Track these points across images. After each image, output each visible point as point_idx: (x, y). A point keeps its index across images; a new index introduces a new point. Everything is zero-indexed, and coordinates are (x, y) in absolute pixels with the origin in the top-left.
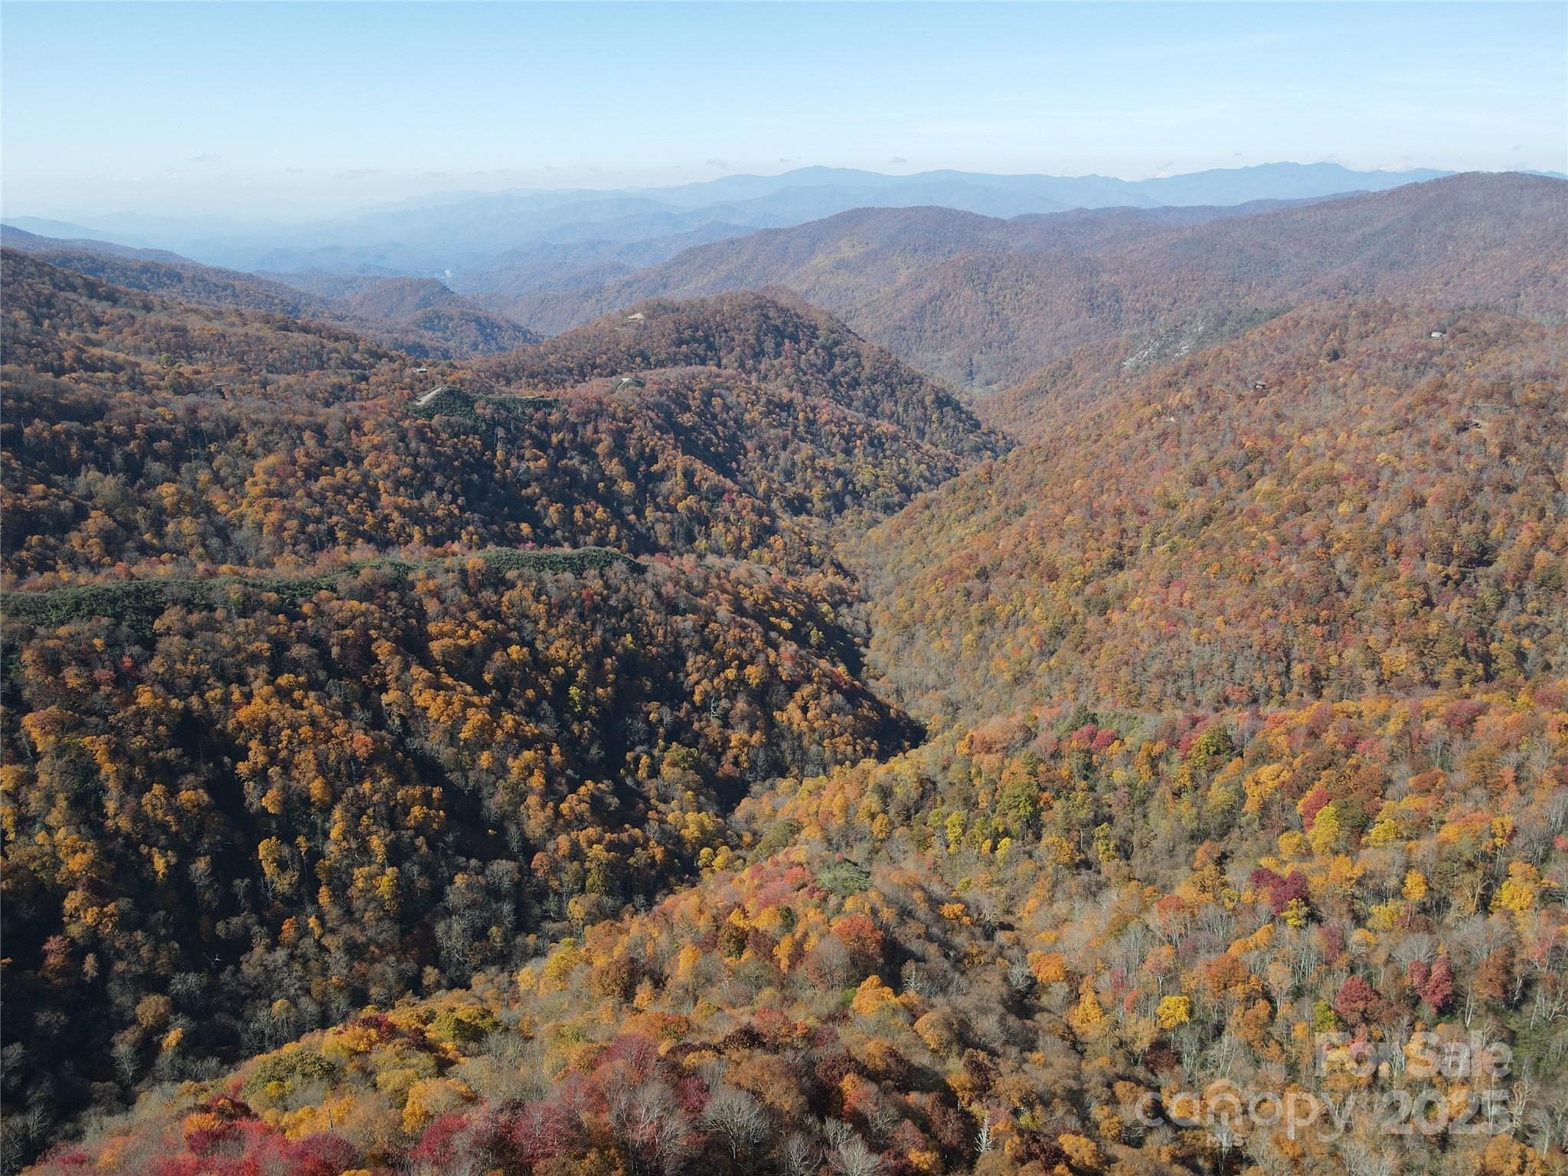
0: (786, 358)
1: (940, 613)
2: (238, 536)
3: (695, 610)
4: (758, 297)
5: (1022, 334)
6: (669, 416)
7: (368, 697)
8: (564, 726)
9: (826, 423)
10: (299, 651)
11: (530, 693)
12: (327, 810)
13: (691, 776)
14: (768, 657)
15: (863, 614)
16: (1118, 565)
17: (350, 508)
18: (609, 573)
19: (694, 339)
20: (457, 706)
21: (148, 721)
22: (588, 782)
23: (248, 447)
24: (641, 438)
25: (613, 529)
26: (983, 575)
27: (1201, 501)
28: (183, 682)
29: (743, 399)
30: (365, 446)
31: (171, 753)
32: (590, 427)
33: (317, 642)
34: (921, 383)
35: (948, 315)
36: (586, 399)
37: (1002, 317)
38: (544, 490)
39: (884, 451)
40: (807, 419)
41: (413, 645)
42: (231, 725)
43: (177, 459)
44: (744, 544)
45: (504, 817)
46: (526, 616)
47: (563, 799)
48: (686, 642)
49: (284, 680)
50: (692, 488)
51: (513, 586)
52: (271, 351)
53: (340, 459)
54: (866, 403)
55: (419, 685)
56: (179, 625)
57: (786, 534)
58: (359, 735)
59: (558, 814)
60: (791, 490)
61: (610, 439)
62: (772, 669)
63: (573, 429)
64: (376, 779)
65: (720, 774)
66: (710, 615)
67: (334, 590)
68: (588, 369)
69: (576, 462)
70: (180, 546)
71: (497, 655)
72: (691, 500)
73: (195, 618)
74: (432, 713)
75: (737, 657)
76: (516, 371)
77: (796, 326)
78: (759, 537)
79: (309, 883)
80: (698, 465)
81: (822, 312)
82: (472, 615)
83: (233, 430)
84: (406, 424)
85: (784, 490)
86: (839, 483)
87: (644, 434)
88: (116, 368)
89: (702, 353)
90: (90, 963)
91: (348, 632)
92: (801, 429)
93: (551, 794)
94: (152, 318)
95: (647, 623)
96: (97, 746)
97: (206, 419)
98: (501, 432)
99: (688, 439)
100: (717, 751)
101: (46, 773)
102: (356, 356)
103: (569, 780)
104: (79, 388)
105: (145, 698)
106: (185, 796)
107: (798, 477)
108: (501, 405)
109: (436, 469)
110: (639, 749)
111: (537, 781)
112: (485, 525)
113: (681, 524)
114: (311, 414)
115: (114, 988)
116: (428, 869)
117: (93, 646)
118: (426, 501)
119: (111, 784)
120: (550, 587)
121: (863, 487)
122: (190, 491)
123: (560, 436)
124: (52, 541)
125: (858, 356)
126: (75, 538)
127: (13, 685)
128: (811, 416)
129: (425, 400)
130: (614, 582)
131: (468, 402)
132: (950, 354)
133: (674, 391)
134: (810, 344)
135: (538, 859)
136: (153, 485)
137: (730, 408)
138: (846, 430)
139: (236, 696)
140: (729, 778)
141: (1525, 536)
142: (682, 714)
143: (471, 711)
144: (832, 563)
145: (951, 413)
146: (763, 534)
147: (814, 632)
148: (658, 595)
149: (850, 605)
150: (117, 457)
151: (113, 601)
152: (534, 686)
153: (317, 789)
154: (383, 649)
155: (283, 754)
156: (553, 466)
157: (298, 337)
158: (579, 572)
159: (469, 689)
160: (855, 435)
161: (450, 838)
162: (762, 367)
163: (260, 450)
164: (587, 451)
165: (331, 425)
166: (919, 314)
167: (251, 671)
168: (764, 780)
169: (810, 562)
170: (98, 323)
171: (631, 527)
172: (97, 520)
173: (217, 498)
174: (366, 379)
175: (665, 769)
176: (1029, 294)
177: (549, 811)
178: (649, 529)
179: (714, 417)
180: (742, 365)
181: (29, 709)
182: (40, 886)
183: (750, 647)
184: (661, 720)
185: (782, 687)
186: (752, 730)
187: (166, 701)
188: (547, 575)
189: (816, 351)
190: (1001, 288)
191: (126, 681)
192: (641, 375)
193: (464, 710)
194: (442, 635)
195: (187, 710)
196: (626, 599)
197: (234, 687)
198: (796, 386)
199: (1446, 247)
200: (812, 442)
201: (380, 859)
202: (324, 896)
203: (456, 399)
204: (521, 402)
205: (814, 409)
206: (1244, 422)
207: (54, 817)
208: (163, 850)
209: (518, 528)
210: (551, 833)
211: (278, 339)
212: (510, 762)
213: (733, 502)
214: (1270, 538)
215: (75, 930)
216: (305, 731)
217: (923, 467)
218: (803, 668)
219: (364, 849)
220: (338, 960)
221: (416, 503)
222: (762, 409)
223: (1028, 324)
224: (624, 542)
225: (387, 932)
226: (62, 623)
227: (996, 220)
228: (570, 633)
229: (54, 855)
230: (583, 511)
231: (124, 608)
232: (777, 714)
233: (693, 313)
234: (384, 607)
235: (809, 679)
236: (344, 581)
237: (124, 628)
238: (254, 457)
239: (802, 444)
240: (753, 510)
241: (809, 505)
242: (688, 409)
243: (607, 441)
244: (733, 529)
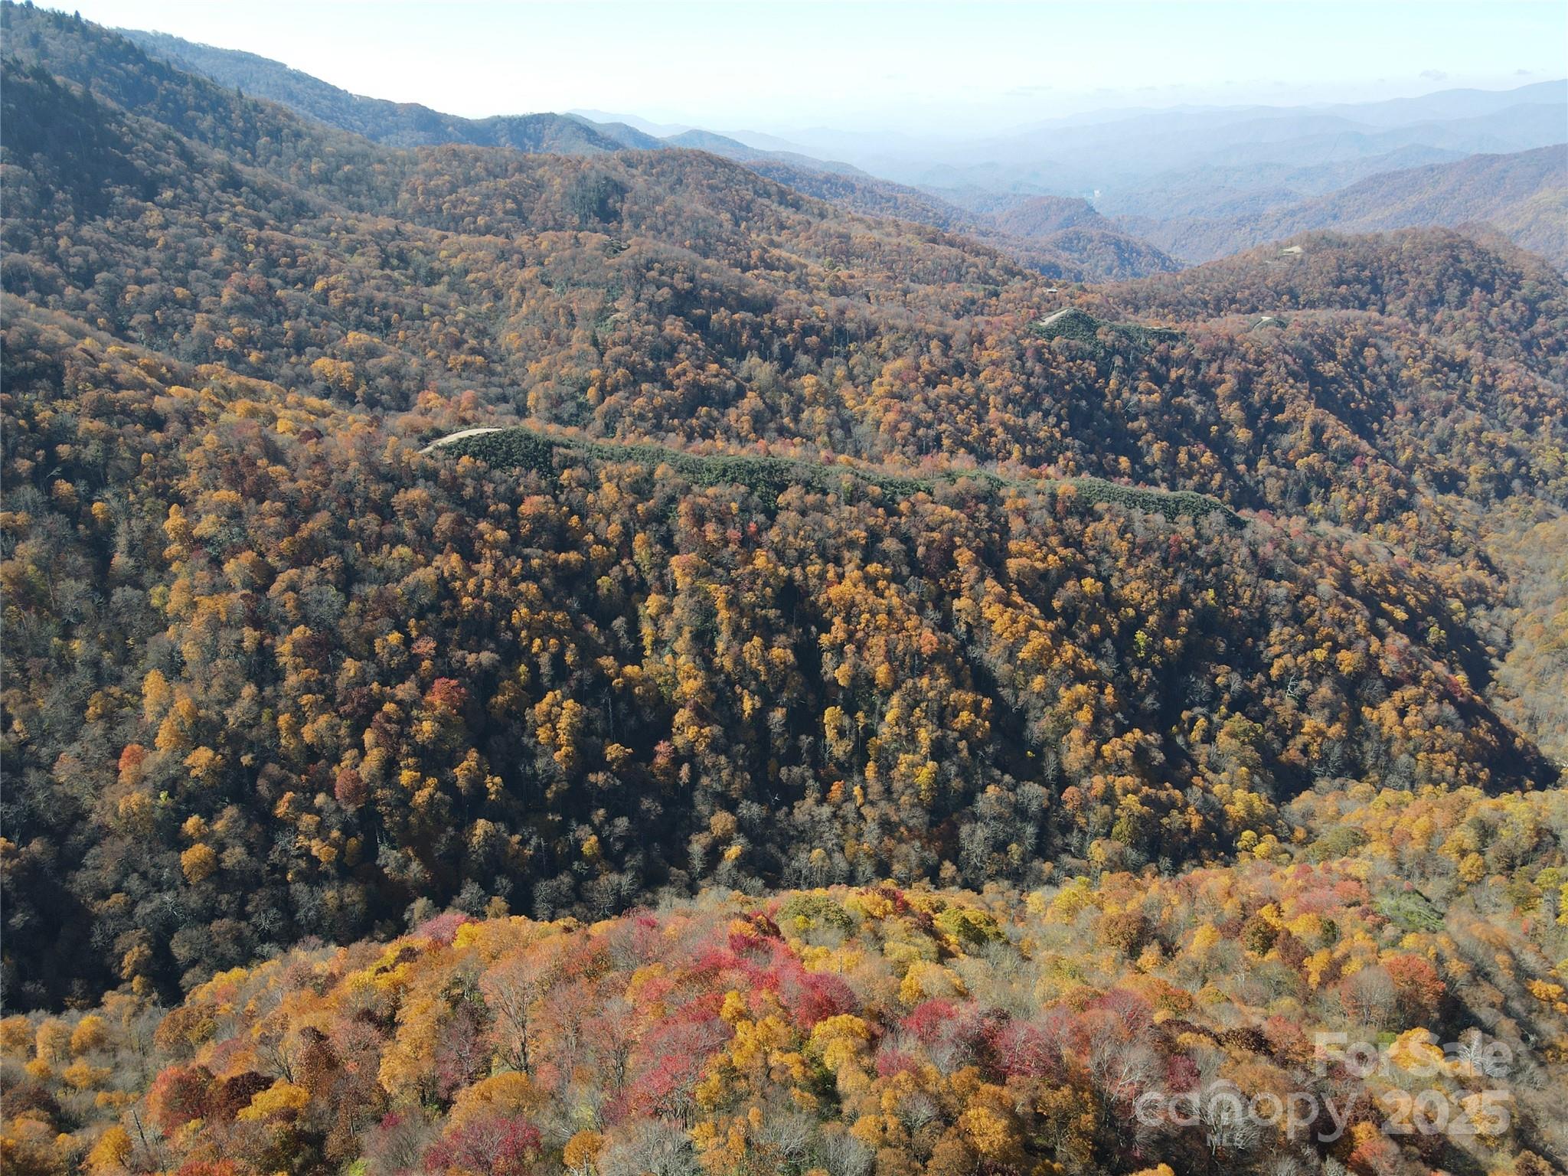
0: (1472, 309)
2: (858, 431)
4: (1451, 236)
6: (1308, 363)
7: (941, 599)
8: (1123, 669)
9: (1508, 391)
10: (890, 544)
11: (1095, 628)
12: (887, 694)
13: (1250, 752)
14: (1369, 645)
15: (1505, 622)
17: (960, 418)
18: (1204, 521)
20: (1021, 626)
21: (759, 582)
22: (1137, 731)
23: (881, 350)
24: (1270, 384)
25: (1218, 477)
28: (791, 553)
29: (1404, 352)
30: (984, 360)
31: (772, 613)
32: (1215, 366)
33: (907, 540)
36: (1217, 336)
38: (1151, 426)
40: (1483, 384)
41: (992, 559)
42: (822, 599)
43: (821, 354)
44: (1368, 516)
45: (1045, 743)
46: (1105, 550)
47: (1107, 741)
48: (1275, 610)
49: (873, 568)
50: (1318, 444)
51: (1100, 518)
52: (917, 261)
53: (959, 370)
55: (990, 598)
56: (796, 503)
57: (1424, 512)
58: (927, 633)
59: (1098, 754)
60: (1442, 462)
61: (1234, 381)
62: (1372, 661)
63: (1197, 365)
64: (934, 677)
65: (1283, 758)
66: (1310, 587)
67: (930, 493)
68: (1225, 304)
69: (1191, 401)
70: (810, 433)
71: (1070, 584)
72: (1314, 459)
73: (811, 498)
74: (997, 627)
75: (1329, 637)
76: (1147, 299)
77: (1494, 273)
78: (1389, 510)
79: (860, 754)
80: (1331, 420)
81: (1533, 258)
82: (1054, 541)
83: (872, 332)
84: (1026, 342)
85: (1433, 460)
86: (1508, 464)
87: (1274, 380)
88: (789, 268)
89: (1363, 295)
90: (685, 770)
91: (936, 535)
92: (1472, 394)
93: (1096, 732)
94: (825, 224)
95: (1234, 582)
96: (719, 593)
97: (852, 320)
98: (1118, 361)
99: (1326, 391)
100: (1286, 733)
101: (681, 606)
102: (992, 272)
103: (1117, 723)
104: (758, 284)
105: (761, 561)
106: (776, 652)
107: (1455, 449)
108: (1125, 333)
109: (1046, 390)
110: (1197, 710)
111: (1085, 716)
112: (1084, 452)
113: (1296, 483)
114: (941, 324)
115: (698, 796)
116: (964, 772)
117: (730, 508)
118: (1031, 421)
119: (723, 628)
120: (1138, 526)
121: (1541, 472)
122: (826, 384)
123: (1181, 371)
124: (715, 413)
126: (732, 413)
127: (669, 530)
128: (1489, 381)
129: (1049, 320)
130: (1207, 532)
131: (1091, 326)
133: (1320, 335)
134: (1508, 295)
135: (1070, 792)
136: (799, 375)
137: (1385, 362)
138: (1533, 402)
139: (831, 575)
140: (1293, 765)
142: (1253, 685)
143: (1034, 633)
144: (1477, 555)
146: (1394, 509)
147: (1434, 629)
148: (1254, 554)
149: (1490, 608)
150: (776, 348)
151: (751, 472)
152: (1101, 622)
153: (882, 673)
154: (963, 556)
155: (860, 635)
156: (1166, 405)
157: (943, 249)
158: (1171, 515)
159: (1036, 611)
160: (1544, 409)
161: (990, 749)
162: (1438, 318)
163: (891, 353)
164: (1206, 391)
165: (957, 336)
167: (847, 555)
168: (1334, 777)
169: (1447, 548)
170: (782, 227)
171: (1238, 477)
172: (751, 401)
173: (847, 393)
174: (996, 294)
175: (1222, 737)
177: (1090, 749)
178: (1258, 483)
179: (1363, 369)
180: (1412, 313)
181: (675, 551)
182: (661, 698)
183: (1350, 630)
184: (1228, 687)
185: (1379, 683)
186: (1332, 720)
187: (775, 567)
188: (1137, 514)
189: (1513, 306)
191: (750, 543)
192: (1285, 315)
193: (1027, 630)
194: (1021, 554)
195: (790, 579)
196: (1217, 552)
197: (830, 566)
198: (1478, 344)
200: (1483, 411)
201: (924, 751)
202: (870, 770)
203: (1081, 322)
204: (1145, 331)
205: (1494, 373)
207: (680, 645)
208: (753, 693)
209: (1116, 461)
210: (1088, 770)
211: (925, 251)
212: (1062, 691)
213: (1364, 467)
215: (679, 741)
216: (882, 618)
218: (1410, 666)
219: (912, 738)
220: (871, 829)
221: (1021, 421)
222: (1424, 366)
224: (1227, 493)
225: (918, 819)
226: (711, 484)
228: (1150, 576)
229: (674, 676)
230: (1189, 453)
231: (759, 480)
232: (1366, 711)
233: (1362, 250)
234: (972, 517)
235: (1415, 680)
236: (941, 487)
237: (755, 498)
238: (885, 359)
239: (1470, 412)
240: (1388, 480)
241: (1462, 484)
242: (1332, 357)
243: (1230, 383)
244: (1358, 497)
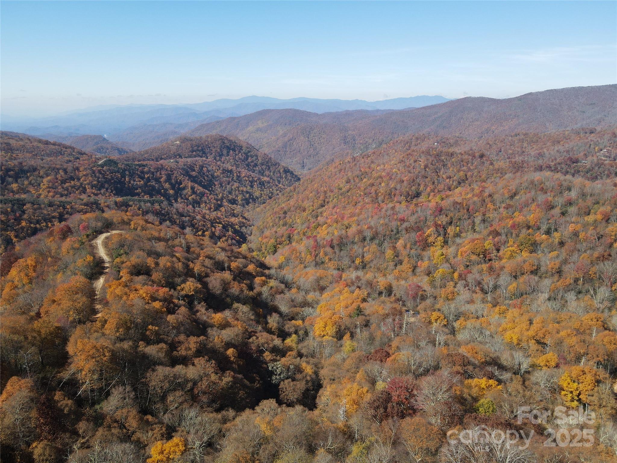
0: (231, 156)
1: (271, 224)
3: (189, 216)
4: (221, 136)
5: (321, 152)
6: (187, 172)
9: (244, 177)
14: (212, 230)
15: (250, 229)
16: (323, 206)
18: (162, 205)
19: (198, 150)
21: (25, 229)
23: (40, 175)
24: (176, 177)
26: (285, 213)
27: (348, 186)
28: (34, 221)
29: (214, 168)
30: (81, 175)
32: (158, 173)
34: (279, 165)
35: (295, 146)
36: (157, 165)
37: (314, 146)
38: (142, 191)
39: (264, 186)
40: (237, 175)
43: (16, 178)
44: (212, 210)
48: (186, 224)
50: (194, 192)
51: (132, 206)
52: (43, 151)
53: (72, 178)
54: (260, 172)
56: (31, 208)
57: (226, 207)
60: (230, 197)
63: (153, 173)
66: (194, 218)
69: (154, 183)
72: (193, 196)
73: (35, 206)
75: (201, 229)
77: (235, 146)
78: (217, 208)
80: (196, 185)
81: (245, 142)
83: (35, 170)
84: (95, 168)
85: (228, 197)
86: (248, 195)
87: (177, 175)
89: (200, 154)
92: (235, 178)
97: (25, 166)
98: (127, 173)
99: (194, 179)
102: (74, 153)
105: (24, 224)
107: (233, 193)
108: (127, 165)
109: (105, 182)
117: (7, 210)
118: (102, 191)
120: (143, 207)
121: (256, 197)
122: (22, 186)
123: (148, 175)
125: (257, 156)
128: (239, 174)
129: (100, 162)
130: (163, 207)
131: (116, 163)
132: (296, 160)
133: (189, 165)
134: (240, 152)
136: (10, 184)
137: (210, 171)
138: (251, 179)
139: (50, 225)
141: (428, 189)
144: (242, 216)
145: (289, 175)
147: (230, 229)
148: (178, 211)
149: (246, 227)
151: (11, 201)
156: (146, 185)
157: (52, 147)
158: (153, 204)
160: (254, 181)
162: (223, 159)
163: (45, 175)
164: (157, 180)
165: (69, 168)
166: (285, 146)
169: (234, 215)
173: (31, 189)
176: (324, 138)
179: (204, 174)
180: (215, 159)
183: (207, 227)
185: (216, 238)
187: (30, 225)
188: (142, 204)
189: (242, 155)
190: (314, 136)
191: (18, 220)
192: (178, 160)
195: (36, 227)
196: (167, 212)
198: (234, 165)
199: (460, 121)
200: (239, 183)
203: (112, 162)
204: (134, 165)
205: (239, 172)
206: (363, 164)
211: (45, 147)
213: (208, 197)
214: (362, 193)
217: (278, 192)
218: (223, 233)
221: (99, 192)
222: (220, 172)
223: (323, 148)
227: (315, 113)
231: (14, 203)
233: (197, 141)
236: (79, 202)
237: (15, 207)
238: (43, 178)
239: (235, 183)
240: (214, 199)
241: (237, 202)
242: (194, 171)
243: (164, 178)
244: (208, 205)
